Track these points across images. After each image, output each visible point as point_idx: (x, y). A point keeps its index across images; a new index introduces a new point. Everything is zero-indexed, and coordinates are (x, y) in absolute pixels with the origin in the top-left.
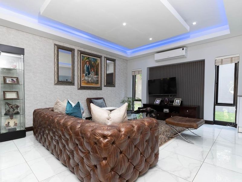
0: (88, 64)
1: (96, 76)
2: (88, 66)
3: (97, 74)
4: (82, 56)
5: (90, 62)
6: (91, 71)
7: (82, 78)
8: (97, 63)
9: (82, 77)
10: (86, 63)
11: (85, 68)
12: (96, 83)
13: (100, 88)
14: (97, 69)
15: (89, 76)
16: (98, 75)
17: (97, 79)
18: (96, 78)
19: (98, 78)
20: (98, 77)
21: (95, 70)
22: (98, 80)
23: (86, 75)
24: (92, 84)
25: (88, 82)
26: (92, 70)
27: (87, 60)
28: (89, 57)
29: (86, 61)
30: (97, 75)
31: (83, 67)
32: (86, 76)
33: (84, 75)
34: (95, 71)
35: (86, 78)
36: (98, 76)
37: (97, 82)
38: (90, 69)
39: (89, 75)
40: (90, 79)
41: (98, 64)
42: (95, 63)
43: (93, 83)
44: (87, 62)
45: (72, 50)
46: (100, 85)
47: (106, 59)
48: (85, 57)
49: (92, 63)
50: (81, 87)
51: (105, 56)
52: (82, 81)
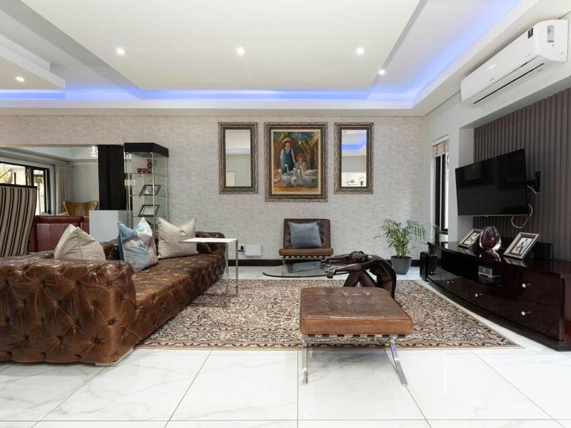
0: (288, 147)
1: (310, 171)
2: (287, 151)
3: (312, 165)
4: (275, 133)
5: (293, 143)
6: (297, 161)
7: (275, 178)
8: (312, 142)
9: (275, 175)
10: (285, 146)
11: (282, 157)
12: (309, 187)
13: (323, 197)
14: (314, 154)
15: (292, 172)
16: (317, 168)
17: (313, 177)
18: (309, 175)
19: (316, 174)
20: (317, 172)
21: (308, 157)
22: (317, 180)
23: (284, 171)
24: (299, 190)
25: (290, 186)
26: (300, 159)
27: (286, 140)
28: (289, 133)
29: (283, 141)
30: (312, 169)
31: (277, 155)
32: (283, 173)
33: (280, 170)
34: (308, 160)
35: (285, 177)
36: (315, 171)
37: (313, 185)
38: (293, 158)
39: (291, 169)
40: (294, 178)
41: (317, 143)
42: (307, 143)
43: (302, 186)
44: (287, 144)
45: (251, 127)
46: (322, 191)
47: (341, 128)
48: (280, 133)
49: (300, 143)
50: (271, 196)
51: (339, 120)
52: (275, 183)
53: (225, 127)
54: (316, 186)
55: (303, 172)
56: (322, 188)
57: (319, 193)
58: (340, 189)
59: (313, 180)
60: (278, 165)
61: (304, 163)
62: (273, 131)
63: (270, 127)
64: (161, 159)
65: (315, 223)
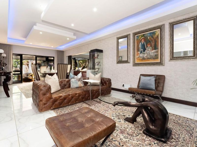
1: (154, 51)
2: (143, 43)
3: (155, 48)
4: (137, 36)
6: (147, 47)
7: (137, 56)
8: (155, 36)
9: (137, 54)
10: (141, 41)
11: (140, 46)
12: (153, 59)
13: (161, 63)
14: (156, 42)
15: (145, 52)
16: (158, 49)
17: (156, 54)
18: (154, 53)
19: (157, 52)
20: (158, 51)
21: (153, 44)
22: (158, 55)
23: (141, 52)
24: (148, 60)
25: (144, 59)
26: (149, 46)
27: (142, 38)
28: (144, 35)
29: (141, 39)
30: (155, 49)
31: (138, 46)
32: (140, 53)
33: (139, 52)
34: (153, 46)
35: (141, 55)
36: (157, 50)
37: (156, 57)
38: (145, 46)
39: (144, 51)
40: (146, 55)
41: (158, 36)
42: (152, 37)
43: (150, 59)
44: (143, 40)
45: (127, 36)
46: (161, 61)
47: (172, 25)
48: (139, 36)
49: (149, 38)
50: (135, 65)
51: (172, 20)
52: (137, 58)
53: (118, 38)
54: (157, 58)
55: (150, 52)
56: (161, 59)
57: (159, 61)
59: (156, 55)
60: (138, 50)
61: (151, 48)
62: (136, 36)
63: (135, 34)
65: (153, 77)
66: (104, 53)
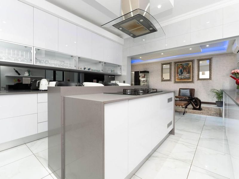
0: (181, 68)
1: (188, 74)
2: (181, 69)
3: (189, 72)
4: (177, 64)
5: (183, 67)
6: (184, 72)
9: (177, 76)
11: (179, 71)
13: (192, 82)
16: (191, 73)
17: (189, 76)
19: (190, 75)
21: (188, 70)
22: (190, 77)
23: (180, 75)
24: (184, 80)
25: (181, 79)
26: (185, 71)
28: (181, 64)
30: (189, 73)
31: (177, 70)
33: (178, 75)
34: (187, 71)
35: (180, 77)
37: (189, 78)
39: (182, 74)
40: (183, 77)
41: (190, 66)
42: (187, 66)
44: (181, 67)
45: (170, 64)
46: (192, 80)
47: (199, 60)
48: (178, 64)
49: (185, 66)
50: (175, 82)
51: (199, 58)
52: (177, 78)
53: (163, 64)
54: (190, 79)
55: (186, 75)
56: (192, 79)
57: (191, 81)
58: (199, 79)
59: (189, 77)
60: (178, 73)
61: (186, 72)
62: (176, 64)
63: (175, 63)
64: (147, 74)
65: (188, 90)
66: (149, 74)
